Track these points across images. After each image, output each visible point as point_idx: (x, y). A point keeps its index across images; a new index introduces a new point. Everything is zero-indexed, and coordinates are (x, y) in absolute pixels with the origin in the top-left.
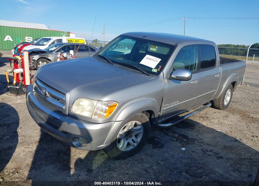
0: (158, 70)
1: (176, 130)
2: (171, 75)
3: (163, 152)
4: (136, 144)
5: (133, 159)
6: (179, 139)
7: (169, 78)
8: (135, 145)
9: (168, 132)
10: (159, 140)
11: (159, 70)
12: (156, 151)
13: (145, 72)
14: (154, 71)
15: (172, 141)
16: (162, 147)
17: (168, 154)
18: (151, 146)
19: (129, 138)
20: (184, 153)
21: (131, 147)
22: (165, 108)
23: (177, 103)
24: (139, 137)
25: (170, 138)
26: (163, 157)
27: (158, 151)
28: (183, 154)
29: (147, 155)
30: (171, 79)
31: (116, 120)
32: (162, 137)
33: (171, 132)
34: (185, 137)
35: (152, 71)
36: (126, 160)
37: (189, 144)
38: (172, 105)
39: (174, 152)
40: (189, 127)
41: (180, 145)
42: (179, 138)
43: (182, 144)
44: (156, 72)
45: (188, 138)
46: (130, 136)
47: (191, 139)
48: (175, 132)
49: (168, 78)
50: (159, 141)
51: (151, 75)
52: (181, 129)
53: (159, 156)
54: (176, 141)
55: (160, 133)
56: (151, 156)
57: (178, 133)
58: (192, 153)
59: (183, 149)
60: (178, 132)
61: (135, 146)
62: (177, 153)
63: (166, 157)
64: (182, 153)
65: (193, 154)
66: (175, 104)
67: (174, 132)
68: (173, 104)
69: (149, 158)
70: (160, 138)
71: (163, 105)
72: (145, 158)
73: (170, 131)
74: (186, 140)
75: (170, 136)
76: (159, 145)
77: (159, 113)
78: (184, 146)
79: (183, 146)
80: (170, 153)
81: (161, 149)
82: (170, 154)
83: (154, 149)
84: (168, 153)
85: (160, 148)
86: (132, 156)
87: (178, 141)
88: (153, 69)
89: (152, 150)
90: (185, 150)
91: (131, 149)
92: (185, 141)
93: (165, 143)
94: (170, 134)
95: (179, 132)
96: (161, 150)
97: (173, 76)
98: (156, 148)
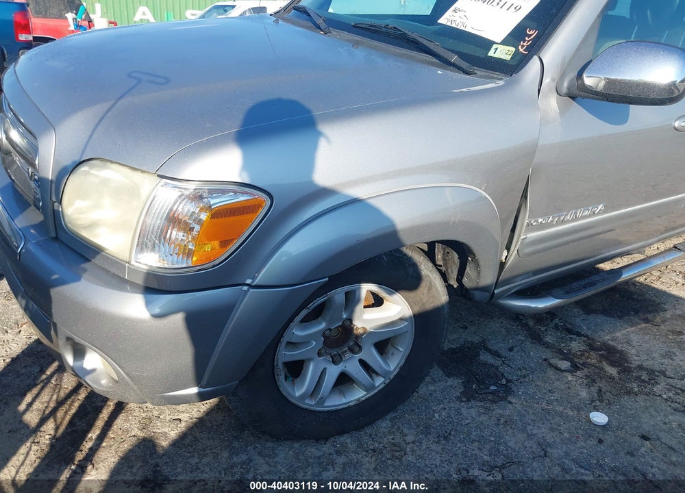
0: (517, 50)
1: (578, 320)
2: (580, 75)
3: (502, 420)
4: (379, 382)
5: (360, 446)
6: (584, 364)
7: (569, 89)
8: (377, 385)
9: (543, 329)
10: (498, 362)
11: (521, 50)
12: (471, 412)
13: (455, 59)
14: (497, 55)
15: (551, 373)
16: (504, 399)
17: (521, 436)
18: (455, 384)
19: (348, 355)
20: (600, 441)
21: (357, 395)
22: (533, 231)
23: (594, 214)
24: (395, 351)
25: (547, 354)
26: (498, 450)
27: (480, 416)
28: (594, 442)
29: (427, 431)
30: (578, 94)
31: (254, 278)
32: (511, 350)
33: (556, 327)
34: (613, 355)
35: (491, 54)
36: (328, 444)
37: (629, 392)
38: (573, 221)
39: (552, 430)
40: (636, 312)
41: (584, 394)
42: (587, 358)
43: (594, 389)
44: (508, 58)
45: (627, 362)
46: (351, 343)
47: (641, 368)
48: (572, 332)
49: (564, 90)
50: (497, 368)
51: (479, 72)
52: (600, 319)
53: (479, 441)
54: (571, 372)
55: (506, 328)
56: (445, 438)
57: (583, 335)
58: (637, 440)
59: (599, 418)
60: (584, 330)
61: (373, 387)
62: (566, 435)
63: (513, 450)
64: (590, 436)
65: (643, 450)
66: (583, 217)
67: (570, 331)
68: (576, 219)
69: (433, 447)
70: (504, 352)
71: (525, 219)
72: (413, 442)
73: (552, 325)
74: (612, 371)
75: (548, 346)
76: (493, 388)
77: (505, 253)
78: (602, 401)
79: (598, 403)
80: (535, 432)
81: (495, 406)
82: (531, 436)
83: (469, 400)
84: (524, 430)
85: (493, 402)
86: (359, 428)
87: (579, 373)
88: (495, 46)
89: (457, 405)
90: (608, 424)
91: (358, 400)
92: (611, 378)
93: (522, 380)
94: (549, 339)
95: (589, 333)
96: (497, 410)
97: (588, 81)
98: (475, 398)
